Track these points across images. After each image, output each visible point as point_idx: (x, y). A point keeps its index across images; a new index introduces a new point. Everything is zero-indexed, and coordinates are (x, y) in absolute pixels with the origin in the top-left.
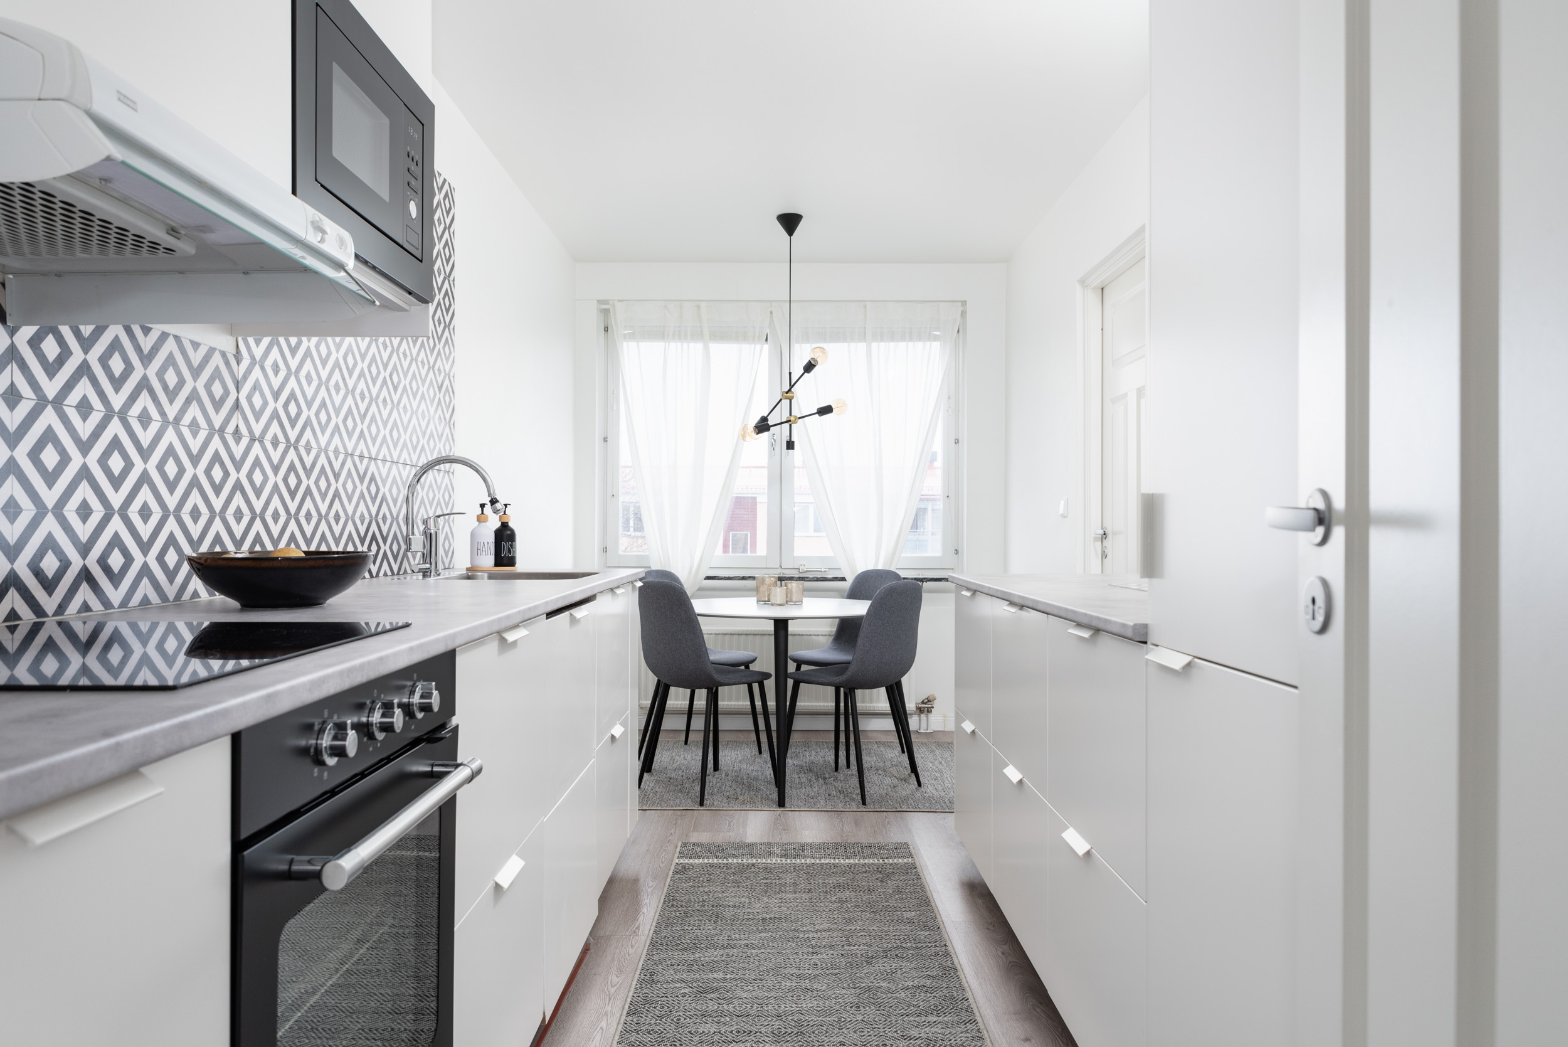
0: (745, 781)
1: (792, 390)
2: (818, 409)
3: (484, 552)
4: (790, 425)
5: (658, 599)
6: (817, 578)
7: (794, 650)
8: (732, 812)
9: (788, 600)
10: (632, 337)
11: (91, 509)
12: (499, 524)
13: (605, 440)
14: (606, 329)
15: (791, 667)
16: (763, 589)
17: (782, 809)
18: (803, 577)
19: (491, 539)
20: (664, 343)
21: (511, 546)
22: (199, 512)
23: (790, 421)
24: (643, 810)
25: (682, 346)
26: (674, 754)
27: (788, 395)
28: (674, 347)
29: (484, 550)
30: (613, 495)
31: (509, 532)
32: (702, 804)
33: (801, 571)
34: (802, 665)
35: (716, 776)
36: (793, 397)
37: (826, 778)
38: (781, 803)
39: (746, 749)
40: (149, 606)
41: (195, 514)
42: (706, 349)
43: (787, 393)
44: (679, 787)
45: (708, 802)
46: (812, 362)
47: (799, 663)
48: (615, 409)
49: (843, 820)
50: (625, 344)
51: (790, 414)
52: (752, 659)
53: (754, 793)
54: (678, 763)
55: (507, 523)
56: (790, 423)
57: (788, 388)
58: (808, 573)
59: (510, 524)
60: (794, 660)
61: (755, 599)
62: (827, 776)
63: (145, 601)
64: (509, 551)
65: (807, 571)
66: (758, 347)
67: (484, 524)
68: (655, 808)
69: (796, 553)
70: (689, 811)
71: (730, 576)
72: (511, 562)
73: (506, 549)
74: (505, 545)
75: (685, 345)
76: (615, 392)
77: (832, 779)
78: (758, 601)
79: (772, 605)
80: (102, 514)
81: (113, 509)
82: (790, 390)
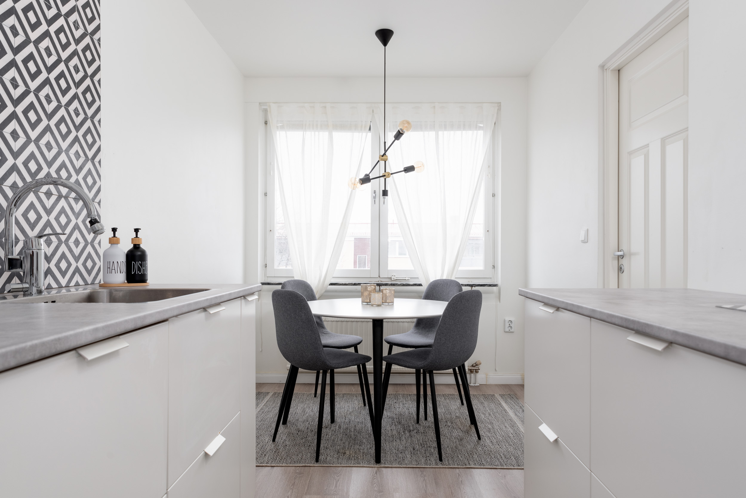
0: (352, 434)
1: (387, 153)
2: (404, 168)
3: (113, 271)
4: (385, 179)
5: (285, 304)
6: (403, 284)
7: (389, 335)
8: (340, 468)
9: (384, 302)
10: (282, 128)
12: (131, 246)
13: (266, 194)
14: (266, 123)
15: (386, 347)
16: (366, 293)
17: (378, 466)
18: (394, 284)
19: (122, 259)
20: (302, 132)
21: (141, 265)
23: (385, 176)
24: (272, 466)
25: (315, 134)
26: (305, 406)
27: (383, 157)
28: (309, 135)
29: (113, 268)
30: (271, 231)
31: (139, 253)
32: (317, 460)
33: (392, 279)
34: (394, 347)
35: (332, 429)
36: (387, 159)
37: (411, 431)
38: (378, 460)
39: (355, 401)
42: (331, 138)
43: (383, 156)
44: (304, 440)
45: (323, 456)
46: (401, 131)
47: (392, 344)
48: (272, 174)
49: (426, 478)
50: (278, 132)
51: (385, 171)
52: (359, 341)
53: (358, 447)
54: (307, 414)
55: (139, 245)
56: (385, 177)
57: (384, 152)
58: (397, 281)
59: (142, 246)
60: (388, 343)
61: (360, 300)
62: (411, 428)
64: (139, 270)
65: (396, 279)
66: (364, 134)
67: (115, 245)
68: (281, 465)
69: (390, 268)
70: (307, 468)
71: (346, 283)
72: (142, 279)
73: (136, 267)
74: (137, 264)
75: (317, 133)
76: (272, 164)
77: (415, 431)
78: (362, 302)
79: (372, 305)
82: (385, 154)
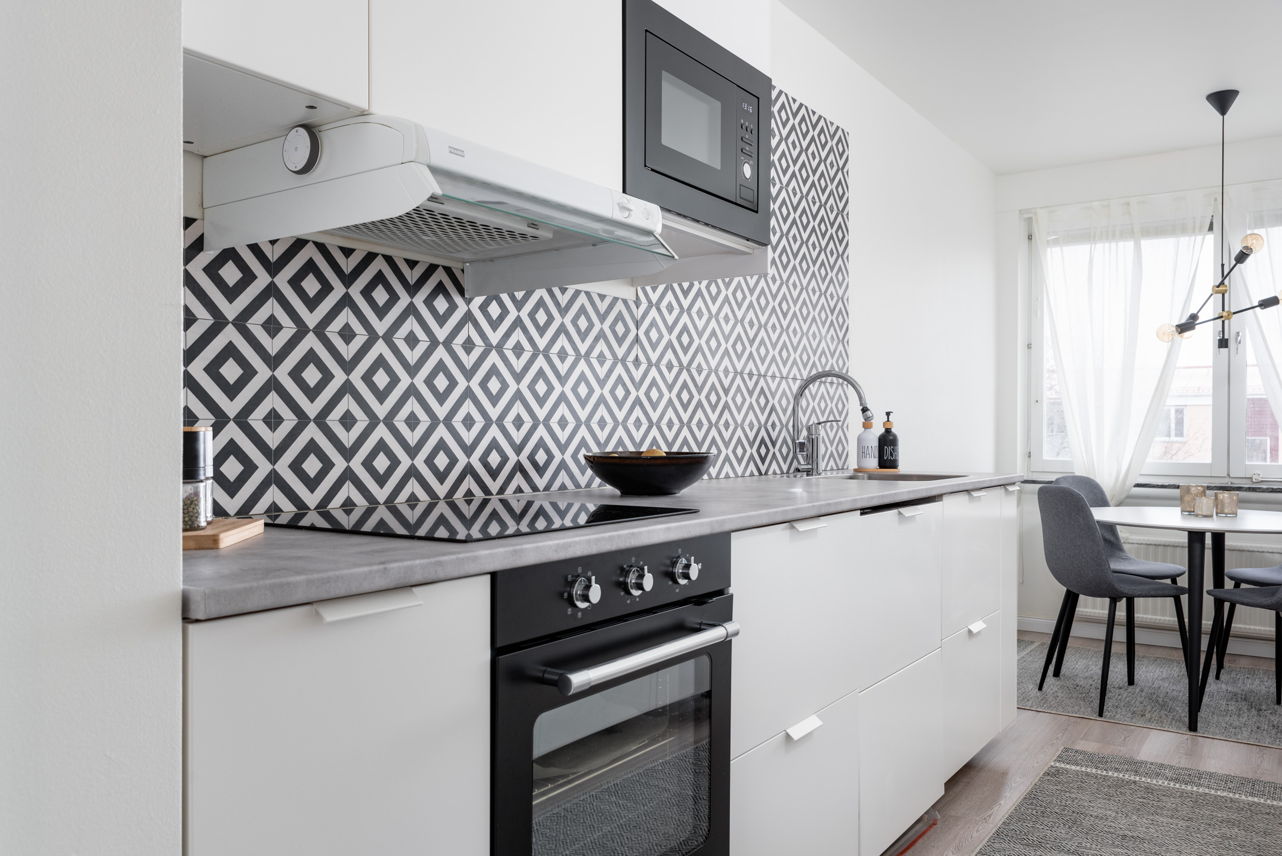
0: (1160, 700)
1: (1226, 282)
2: (1259, 301)
3: (868, 455)
4: (1223, 322)
5: (1056, 505)
6: (1273, 489)
7: (1231, 567)
8: (1132, 727)
9: (1219, 511)
10: (1056, 242)
11: (523, 421)
12: (882, 430)
13: (1029, 346)
14: (1030, 237)
15: (1229, 584)
16: (1187, 498)
17: (1192, 733)
18: (1254, 488)
19: (875, 444)
20: (1090, 246)
21: (893, 450)
22: (606, 422)
23: (1222, 317)
24: (1037, 711)
25: (1110, 246)
26: (1090, 663)
27: (1220, 288)
28: (1100, 248)
29: (868, 453)
30: (1037, 401)
31: (891, 438)
32: (1101, 714)
33: (1254, 480)
34: (1242, 584)
35: (1129, 690)
36: (1226, 291)
37: (1261, 710)
38: (1193, 726)
39: (1175, 668)
40: (566, 491)
41: (602, 423)
42: (1138, 249)
43: (1218, 287)
44: (1084, 695)
45: (1110, 714)
46: (1244, 251)
47: (1238, 582)
48: (1039, 315)
49: (1265, 756)
50: (1049, 250)
51: (1223, 310)
52: (1179, 572)
53: (1166, 713)
54: (1092, 672)
55: (890, 429)
56: (1223, 319)
57: (1220, 280)
58: (1263, 483)
59: (893, 430)
60: (1232, 578)
61: (1179, 509)
62: (1264, 707)
63: (563, 487)
64: (891, 455)
65: (1262, 481)
66: (1199, 238)
67: (869, 430)
68: (1049, 711)
70: (1085, 720)
71: (1164, 484)
72: (893, 464)
73: (889, 452)
74: (888, 449)
75: (1113, 245)
76: (1039, 299)
77: (1269, 712)
78: (1182, 511)
79: (1197, 516)
80: (531, 424)
81: (539, 421)
82: (1222, 283)
